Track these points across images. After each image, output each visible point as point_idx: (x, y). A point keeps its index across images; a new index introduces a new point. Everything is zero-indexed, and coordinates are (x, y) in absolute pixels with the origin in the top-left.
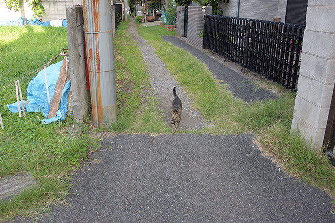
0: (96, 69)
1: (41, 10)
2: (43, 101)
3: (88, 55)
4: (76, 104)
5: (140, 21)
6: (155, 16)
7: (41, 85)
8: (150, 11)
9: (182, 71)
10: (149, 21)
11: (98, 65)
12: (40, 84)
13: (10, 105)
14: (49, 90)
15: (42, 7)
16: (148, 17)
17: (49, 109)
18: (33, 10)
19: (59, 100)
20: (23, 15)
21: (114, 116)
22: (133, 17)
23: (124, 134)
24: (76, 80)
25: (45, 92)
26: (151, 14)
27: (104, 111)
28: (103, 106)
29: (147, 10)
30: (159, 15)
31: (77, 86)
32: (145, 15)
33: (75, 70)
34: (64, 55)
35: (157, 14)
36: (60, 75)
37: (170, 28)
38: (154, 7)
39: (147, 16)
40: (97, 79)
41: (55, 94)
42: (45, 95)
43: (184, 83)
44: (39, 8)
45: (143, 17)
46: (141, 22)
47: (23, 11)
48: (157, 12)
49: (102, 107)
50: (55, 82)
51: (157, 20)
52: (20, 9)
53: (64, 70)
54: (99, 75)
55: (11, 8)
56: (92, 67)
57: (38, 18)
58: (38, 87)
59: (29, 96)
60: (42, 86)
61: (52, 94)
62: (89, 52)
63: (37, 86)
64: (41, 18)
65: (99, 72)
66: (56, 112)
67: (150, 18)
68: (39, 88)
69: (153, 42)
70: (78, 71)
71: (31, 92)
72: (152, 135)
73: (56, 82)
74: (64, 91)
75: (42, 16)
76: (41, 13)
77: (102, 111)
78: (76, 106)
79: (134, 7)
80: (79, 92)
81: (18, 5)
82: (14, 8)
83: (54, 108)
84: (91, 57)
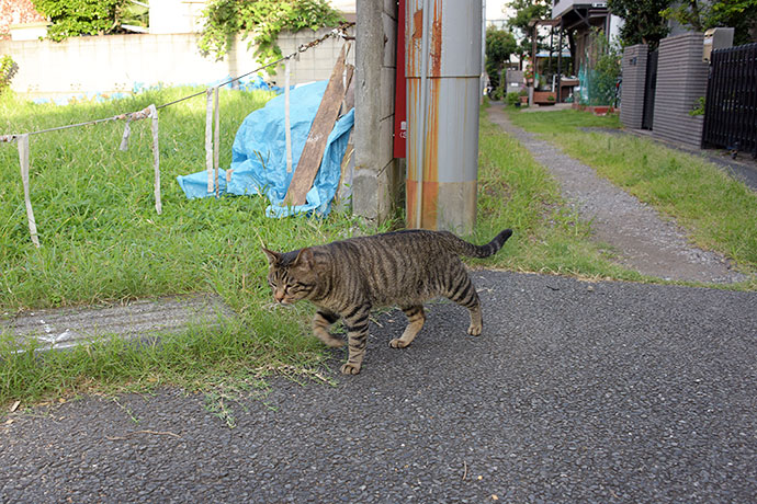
0: (430, 68)
1: (274, 59)
2: (271, 168)
3: (410, 28)
4: (363, 172)
5: (516, 103)
6: (557, 90)
7: (272, 123)
8: (544, 78)
9: (649, 176)
10: (541, 104)
11: (437, 56)
12: (270, 120)
13: (186, 177)
14: (292, 136)
15: (277, 52)
16: (539, 94)
17: (287, 185)
18: (258, 58)
19: (316, 163)
20: (233, 69)
21: (468, 215)
22: (497, 99)
23: (493, 268)
24: (370, 103)
25: (281, 143)
26: (546, 88)
27: (439, 197)
28: (441, 183)
29: (537, 76)
30: (568, 88)
31: (370, 123)
32: (531, 89)
33: (369, 75)
34: (341, 34)
35: (562, 85)
36: (325, 98)
37: (599, 111)
38: (555, 70)
39: (536, 90)
40: (430, 97)
41: (307, 147)
42: (279, 152)
43: (662, 197)
44: (270, 52)
45: (525, 94)
46: (518, 105)
47: (233, 61)
48: (564, 79)
49: (436, 183)
50: (310, 117)
51: (563, 102)
52: (226, 57)
53: (336, 86)
54: (436, 85)
55: (207, 53)
56: (419, 61)
57: (267, 78)
58: (263, 131)
59: (236, 160)
60: (273, 126)
61: (300, 148)
62: (412, 21)
63: (261, 128)
64: (274, 79)
65: (436, 78)
66: (305, 194)
67: (543, 97)
68: (266, 132)
69: (555, 135)
70: (378, 79)
71: (243, 147)
72: (581, 278)
73: (313, 116)
74: (332, 137)
75: (275, 74)
76: (274, 65)
77: (435, 197)
78: (362, 178)
79: (501, 73)
80: (374, 141)
81: (223, 48)
82: (213, 55)
83: (301, 184)
84: (418, 34)
